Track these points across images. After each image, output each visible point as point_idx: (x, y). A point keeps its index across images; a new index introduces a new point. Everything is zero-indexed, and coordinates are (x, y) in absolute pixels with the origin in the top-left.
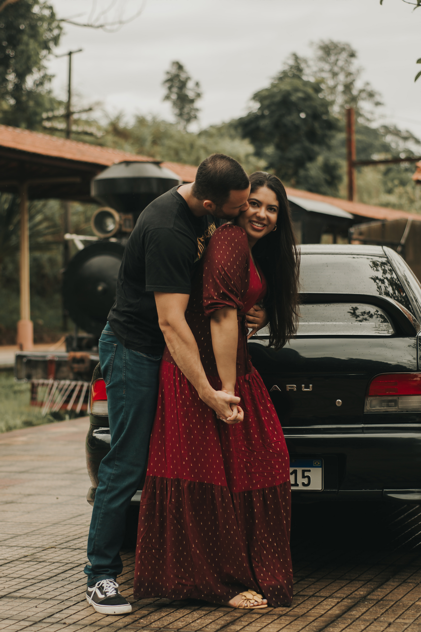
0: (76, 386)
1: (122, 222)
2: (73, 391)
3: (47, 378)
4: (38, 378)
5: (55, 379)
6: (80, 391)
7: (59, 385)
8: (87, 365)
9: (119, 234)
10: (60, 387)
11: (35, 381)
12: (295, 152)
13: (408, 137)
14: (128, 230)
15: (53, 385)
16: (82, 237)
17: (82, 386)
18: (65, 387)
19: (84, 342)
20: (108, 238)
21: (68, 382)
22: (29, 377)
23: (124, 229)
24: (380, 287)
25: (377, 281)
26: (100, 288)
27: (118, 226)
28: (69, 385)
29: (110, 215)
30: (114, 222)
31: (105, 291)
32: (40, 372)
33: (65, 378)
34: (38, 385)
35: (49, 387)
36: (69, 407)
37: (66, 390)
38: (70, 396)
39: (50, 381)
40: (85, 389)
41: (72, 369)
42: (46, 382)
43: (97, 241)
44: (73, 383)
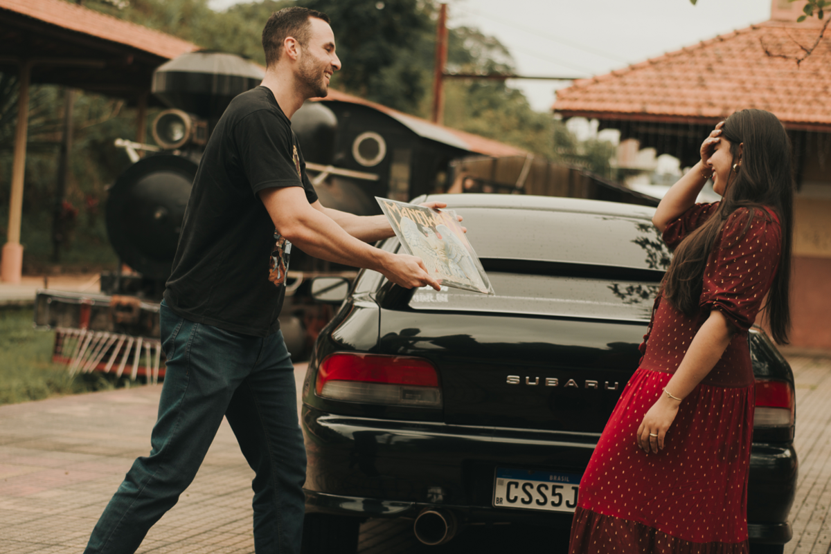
0: (117, 341)
1: (194, 130)
2: (113, 347)
3: (77, 325)
4: (64, 326)
5: (89, 329)
6: (123, 348)
7: (93, 337)
8: (135, 314)
9: (189, 146)
10: (96, 340)
11: (62, 330)
12: (367, 52)
13: (494, 44)
14: (201, 141)
15: (85, 338)
16: (137, 146)
17: (126, 342)
18: (103, 341)
19: (127, 284)
20: (171, 151)
21: (106, 335)
22: (53, 324)
23: (195, 139)
24: (655, 254)
25: (649, 247)
26: (158, 215)
27: (187, 136)
28: (109, 339)
29: (179, 120)
30: (184, 130)
31: (164, 218)
32: (68, 318)
33: (103, 330)
34: (65, 335)
35: (81, 339)
36: (108, 367)
37: (105, 345)
38: (109, 354)
39: (83, 332)
40: (129, 346)
41: (114, 318)
42: (77, 332)
43: (156, 153)
44: (114, 337)
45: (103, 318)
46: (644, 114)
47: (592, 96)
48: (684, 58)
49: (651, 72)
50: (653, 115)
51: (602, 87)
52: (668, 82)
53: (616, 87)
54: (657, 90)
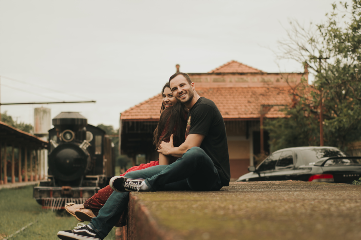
3: (49, 196)
5: (54, 197)
7: (56, 199)
8: (70, 191)
11: (45, 198)
15: (53, 200)
18: (60, 201)
21: (60, 199)
22: (41, 197)
26: (68, 162)
32: (46, 195)
33: (58, 197)
34: (46, 200)
39: (52, 198)
41: (62, 193)
42: (50, 199)
44: (63, 199)
45: (57, 194)
46: (151, 119)
47: (133, 114)
48: (156, 100)
49: (147, 105)
50: (154, 119)
51: (134, 111)
52: (154, 108)
53: (139, 111)
54: (152, 111)
